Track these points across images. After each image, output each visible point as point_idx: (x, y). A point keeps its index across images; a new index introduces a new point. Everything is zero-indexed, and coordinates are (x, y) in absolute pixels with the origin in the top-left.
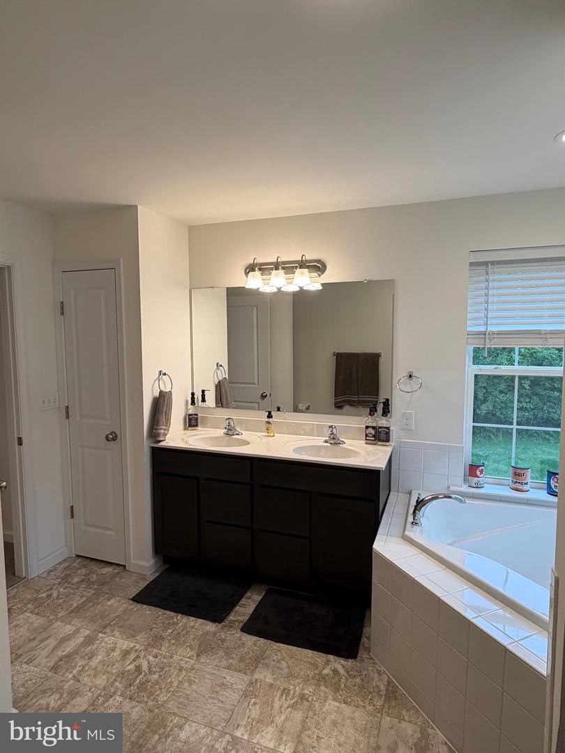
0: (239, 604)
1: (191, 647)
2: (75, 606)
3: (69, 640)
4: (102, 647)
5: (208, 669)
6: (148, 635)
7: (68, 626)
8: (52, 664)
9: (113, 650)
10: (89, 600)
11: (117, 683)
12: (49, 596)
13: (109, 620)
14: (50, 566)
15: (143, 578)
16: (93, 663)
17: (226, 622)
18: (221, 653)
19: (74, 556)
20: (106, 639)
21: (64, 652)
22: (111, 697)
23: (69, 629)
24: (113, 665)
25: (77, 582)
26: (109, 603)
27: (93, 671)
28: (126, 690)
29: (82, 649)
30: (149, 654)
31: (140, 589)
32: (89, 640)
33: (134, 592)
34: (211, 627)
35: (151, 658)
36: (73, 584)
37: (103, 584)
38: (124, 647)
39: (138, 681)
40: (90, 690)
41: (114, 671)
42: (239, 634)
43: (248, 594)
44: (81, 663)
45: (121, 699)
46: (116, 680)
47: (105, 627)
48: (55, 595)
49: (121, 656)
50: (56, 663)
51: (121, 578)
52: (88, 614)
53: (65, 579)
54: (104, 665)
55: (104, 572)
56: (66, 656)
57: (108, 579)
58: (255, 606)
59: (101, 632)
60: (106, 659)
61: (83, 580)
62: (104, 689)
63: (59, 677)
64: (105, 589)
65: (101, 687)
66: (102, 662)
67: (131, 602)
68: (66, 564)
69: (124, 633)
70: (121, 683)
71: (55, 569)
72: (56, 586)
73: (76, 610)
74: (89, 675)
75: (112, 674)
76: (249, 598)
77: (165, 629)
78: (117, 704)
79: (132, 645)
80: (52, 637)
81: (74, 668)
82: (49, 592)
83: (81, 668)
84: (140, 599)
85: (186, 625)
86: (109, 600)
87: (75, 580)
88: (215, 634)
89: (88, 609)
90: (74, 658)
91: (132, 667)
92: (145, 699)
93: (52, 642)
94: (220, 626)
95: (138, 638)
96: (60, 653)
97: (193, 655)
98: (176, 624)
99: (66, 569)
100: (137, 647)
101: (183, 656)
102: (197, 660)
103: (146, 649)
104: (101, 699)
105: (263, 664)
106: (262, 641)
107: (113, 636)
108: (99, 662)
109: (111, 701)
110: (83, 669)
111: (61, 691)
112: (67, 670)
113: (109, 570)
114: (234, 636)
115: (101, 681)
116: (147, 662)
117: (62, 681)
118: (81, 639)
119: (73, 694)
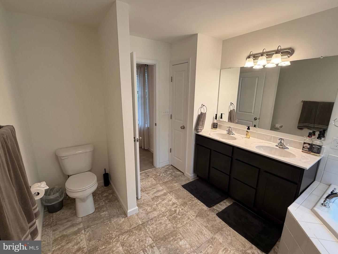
0: (220, 203)
1: (195, 212)
2: (165, 181)
3: (160, 191)
4: (168, 198)
5: (198, 223)
6: (182, 201)
7: (161, 187)
8: (152, 197)
9: (170, 201)
10: (170, 181)
11: (167, 213)
12: (160, 175)
13: (173, 190)
14: (163, 166)
15: (188, 180)
16: (164, 202)
17: (212, 208)
18: (205, 220)
19: (170, 165)
20: (170, 196)
21: (157, 195)
22: (164, 216)
23: (161, 188)
24: (168, 206)
25: (168, 174)
26: (175, 184)
27: (162, 205)
28: (169, 216)
29: (162, 196)
30: (181, 207)
31: (186, 183)
32: (165, 194)
33: (184, 183)
34: (205, 207)
35: (180, 209)
36: (167, 174)
37: (175, 177)
38: (174, 201)
39: (173, 215)
40: (159, 211)
41: (168, 208)
42: (215, 215)
43: (225, 201)
44: (160, 201)
45: (166, 219)
46: (167, 211)
47: (171, 192)
48: (161, 176)
49: (172, 204)
50: (154, 197)
51: (182, 177)
52: (168, 185)
53: (166, 171)
54: (166, 204)
55: (177, 173)
56: (157, 196)
57: (178, 176)
58: (226, 207)
59: (169, 193)
60: (167, 203)
61: (170, 174)
62: (163, 213)
63: (153, 202)
64: (175, 179)
65: (163, 211)
66: (166, 203)
67: (182, 186)
68: (167, 167)
69: (175, 196)
70: (168, 213)
71: (164, 167)
72: (162, 173)
73: (165, 183)
74: (161, 206)
75: (167, 209)
76: (225, 203)
77: (189, 201)
78: (165, 220)
79: (176, 202)
80: (155, 189)
81: (158, 201)
82: (160, 174)
83: (159, 202)
84: (185, 186)
85: (196, 203)
86: (175, 183)
87: (168, 173)
88: (206, 211)
89: (168, 184)
90: (159, 198)
91: (173, 209)
92: (174, 223)
93: (155, 190)
94: (209, 209)
95: (179, 200)
96: (156, 195)
97: (194, 215)
98: (193, 201)
99: (167, 168)
100: (178, 203)
101: (191, 214)
102: (195, 218)
103: (180, 205)
104: (161, 216)
105: (220, 233)
106: (223, 223)
107: (172, 196)
108: (165, 203)
109: (163, 218)
110: (160, 203)
111: (152, 207)
112: (156, 201)
113: (179, 173)
114: (213, 215)
115: (163, 209)
116: (179, 210)
117: (153, 204)
118: (163, 193)
119: (155, 210)
